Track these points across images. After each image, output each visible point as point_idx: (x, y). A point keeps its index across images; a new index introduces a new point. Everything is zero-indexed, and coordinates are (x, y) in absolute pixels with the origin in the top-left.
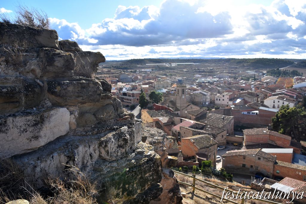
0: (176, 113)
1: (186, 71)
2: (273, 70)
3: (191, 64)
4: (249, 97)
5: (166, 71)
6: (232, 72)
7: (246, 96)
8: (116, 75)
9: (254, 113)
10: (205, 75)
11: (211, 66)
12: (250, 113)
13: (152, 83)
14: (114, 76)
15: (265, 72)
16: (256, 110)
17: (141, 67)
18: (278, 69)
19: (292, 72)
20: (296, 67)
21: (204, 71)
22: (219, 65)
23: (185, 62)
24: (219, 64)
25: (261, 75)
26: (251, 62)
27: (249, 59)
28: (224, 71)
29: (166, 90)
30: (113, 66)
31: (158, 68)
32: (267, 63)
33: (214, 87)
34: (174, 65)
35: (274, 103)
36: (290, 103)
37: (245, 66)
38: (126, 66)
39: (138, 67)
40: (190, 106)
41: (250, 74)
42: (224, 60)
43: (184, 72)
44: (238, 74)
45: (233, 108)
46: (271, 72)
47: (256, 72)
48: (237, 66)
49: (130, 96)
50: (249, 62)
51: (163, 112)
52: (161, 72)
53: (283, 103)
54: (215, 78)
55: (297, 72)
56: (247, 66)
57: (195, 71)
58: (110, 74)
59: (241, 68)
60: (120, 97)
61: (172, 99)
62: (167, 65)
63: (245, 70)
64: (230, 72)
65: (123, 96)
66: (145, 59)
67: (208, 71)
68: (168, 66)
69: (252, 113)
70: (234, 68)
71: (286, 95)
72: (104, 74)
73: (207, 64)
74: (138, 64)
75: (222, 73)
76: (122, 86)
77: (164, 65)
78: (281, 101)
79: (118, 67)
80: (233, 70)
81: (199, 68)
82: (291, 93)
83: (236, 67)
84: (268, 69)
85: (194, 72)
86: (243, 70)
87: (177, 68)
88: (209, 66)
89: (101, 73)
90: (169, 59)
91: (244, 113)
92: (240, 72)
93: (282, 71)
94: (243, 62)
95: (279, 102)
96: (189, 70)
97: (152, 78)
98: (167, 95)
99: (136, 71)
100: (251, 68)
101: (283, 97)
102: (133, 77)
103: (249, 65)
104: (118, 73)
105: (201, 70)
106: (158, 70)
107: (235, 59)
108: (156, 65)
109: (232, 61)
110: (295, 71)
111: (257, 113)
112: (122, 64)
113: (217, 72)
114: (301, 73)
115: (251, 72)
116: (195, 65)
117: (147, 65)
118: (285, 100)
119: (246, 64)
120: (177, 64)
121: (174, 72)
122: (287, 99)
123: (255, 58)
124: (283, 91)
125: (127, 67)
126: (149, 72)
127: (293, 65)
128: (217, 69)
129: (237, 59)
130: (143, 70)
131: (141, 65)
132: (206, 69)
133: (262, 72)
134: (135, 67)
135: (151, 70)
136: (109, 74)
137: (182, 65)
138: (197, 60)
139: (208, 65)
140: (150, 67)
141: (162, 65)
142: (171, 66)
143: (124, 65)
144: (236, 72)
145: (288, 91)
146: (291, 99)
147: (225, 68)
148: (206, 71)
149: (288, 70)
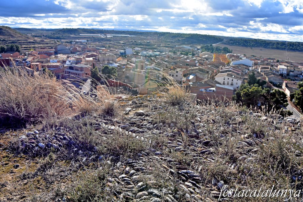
0: (135, 90)
1: (123, 43)
2: (207, 45)
3: (126, 36)
4: (201, 74)
5: (102, 43)
6: (169, 46)
7: (198, 72)
8: (51, 45)
9: (211, 90)
10: (145, 48)
11: (148, 39)
12: (207, 90)
13: (95, 56)
14: (49, 46)
15: (199, 47)
16: (213, 87)
17: (75, 37)
18: (211, 45)
19: (223, 49)
20: (225, 44)
21: (141, 44)
22: (155, 39)
23: (121, 34)
24: (154, 37)
25: (196, 50)
26: (186, 37)
27: (184, 34)
28: (161, 44)
29: (117, 64)
30: (43, 35)
31: (93, 39)
32: (201, 38)
33: (160, 62)
34: (109, 36)
35: (224, 80)
36: (238, 80)
37: (180, 41)
38: (58, 36)
39: (72, 37)
40: (148, 83)
41: (187, 49)
42: (159, 34)
43: (121, 44)
44: (175, 48)
45: (191, 85)
46: (205, 48)
47: (191, 46)
48: (173, 40)
49: (77, 70)
50: (183, 36)
51: (121, 89)
52: (97, 43)
53: (232, 80)
54: (155, 52)
55: (228, 48)
56: (182, 41)
57: (132, 43)
58: (44, 44)
59: (177, 43)
60: (65, 71)
61: (128, 74)
62: (102, 36)
63: (180, 44)
64: (167, 46)
65: (69, 70)
66: (78, 29)
67: (145, 44)
68: (104, 37)
69: (209, 90)
70: (169, 42)
71: (233, 72)
72: (37, 44)
73: (142, 37)
74: (71, 34)
75: (159, 46)
76: (65, 59)
77: (99, 36)
78: (231, 79)
79: (49, 36)
80: (169, 44)
81: (135, 41)
82: (236, 70)
83: (171, 41)
84: (202, 45)
85: (132, 45)
86: (179, 44)
87: (112, 40)
88: (145, 39)
89: (33, 43)
90: (104, 30)
91: (201, 90)
92: (177, 46)
93: (215, 47)
94: (178, 36)
95: (228, 79)
96: (126, 42)
97: (92, 50)
98: (120, 70)
99: (72, 42)
100: (186, 43)
101: (231, 74)
102: (72, 48)
103: (184, 40)
104: (53, 44)
105: (138, 43)
106: (93, 41)
107: (169, 33)
108: (91, 36)
109: (167, 35)
110: (226, 48)
111: (213, 90)
112: (54, 34)
113: (154, 45)
114: (231, 50)
115: (187, 47)
116: (131, 37)
117: (81, 36)
118: (233, 78)
119: (181, 38)
120: (113, 36)
121: (111, 44)
122: (235, 76)
123: (189, 33)
124: (229, 68)
125: (60, 37)
126: (84, 42)
127: (223, 42)
128: (154, 43)
129: (172, 33)
130: (77, 40)
131: (75, 35)
132: (143, 42)
133: (196, 48)
134: (68, 37)
135: (86, 41)
136: (42, 44)
137: (118, 36)
138: (132, 32)
139: (144, 37)
140: (85, 38)
141: (97, 36)
142: (106, 37)
143: (56, 34)
144: (173, 46)
145: (233, 68)
146: (238, 76)
147: (161, 42)
148: (143, 43)
149: (220, 47)
